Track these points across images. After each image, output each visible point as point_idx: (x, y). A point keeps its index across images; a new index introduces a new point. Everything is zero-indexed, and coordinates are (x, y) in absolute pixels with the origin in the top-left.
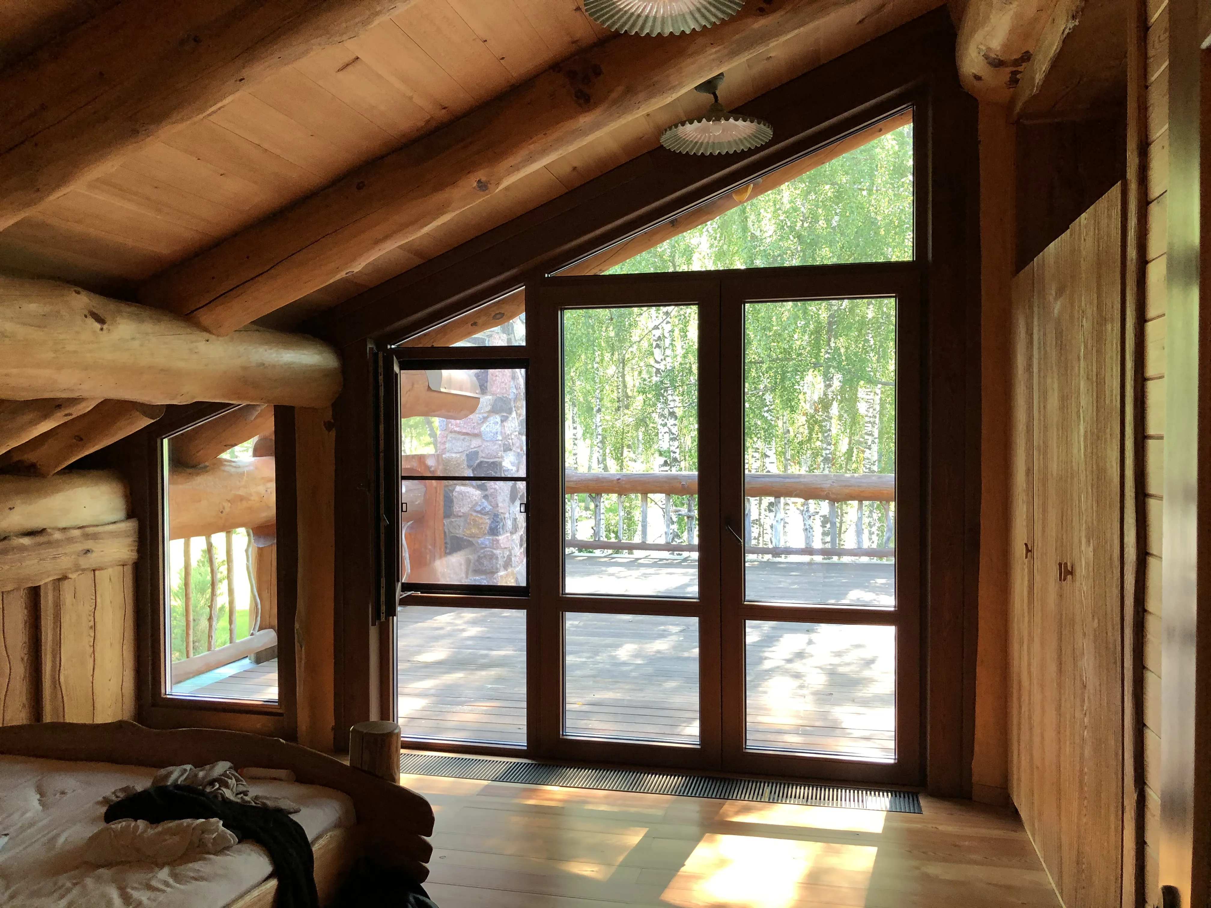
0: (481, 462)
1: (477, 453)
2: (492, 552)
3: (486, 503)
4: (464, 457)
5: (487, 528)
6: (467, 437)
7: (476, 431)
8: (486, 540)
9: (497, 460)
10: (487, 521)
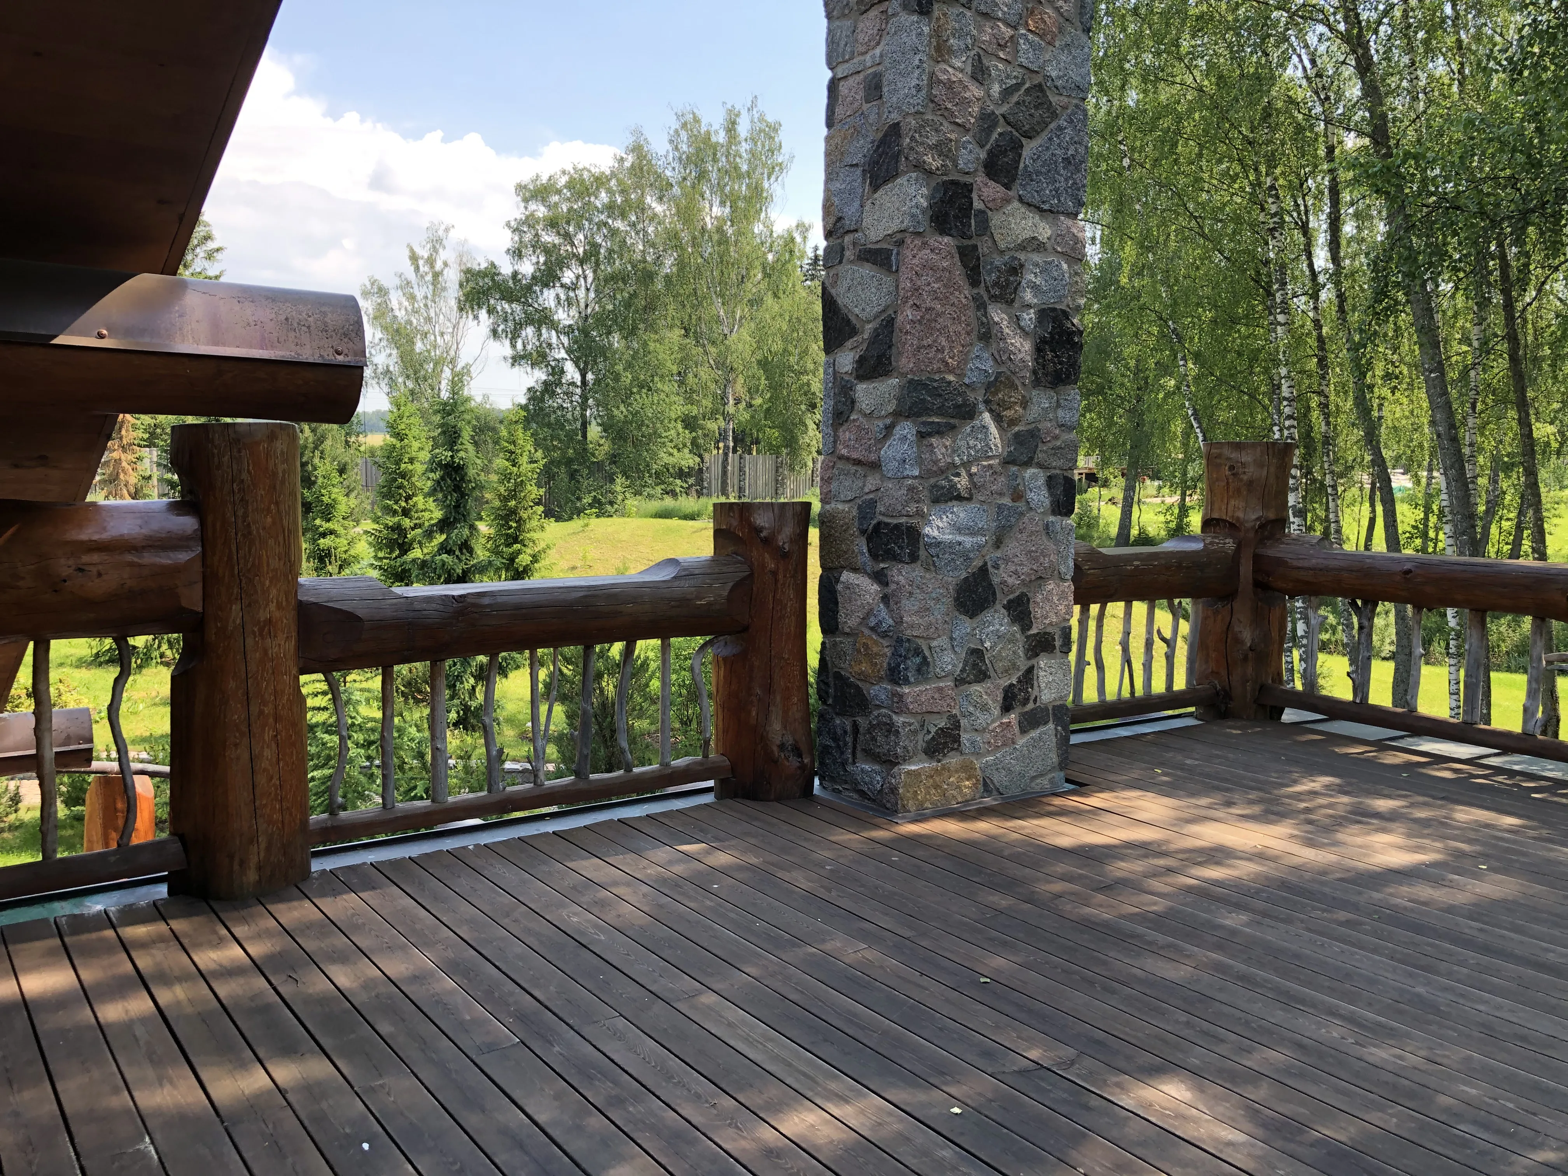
0: (879, 523)
1: (873, 503)
2: (890, 717)
4: (855, 512)
5: (885, 665)
6: (859, 468)
7: (873, 457)
8: (879, 691)
10: (884, 649)
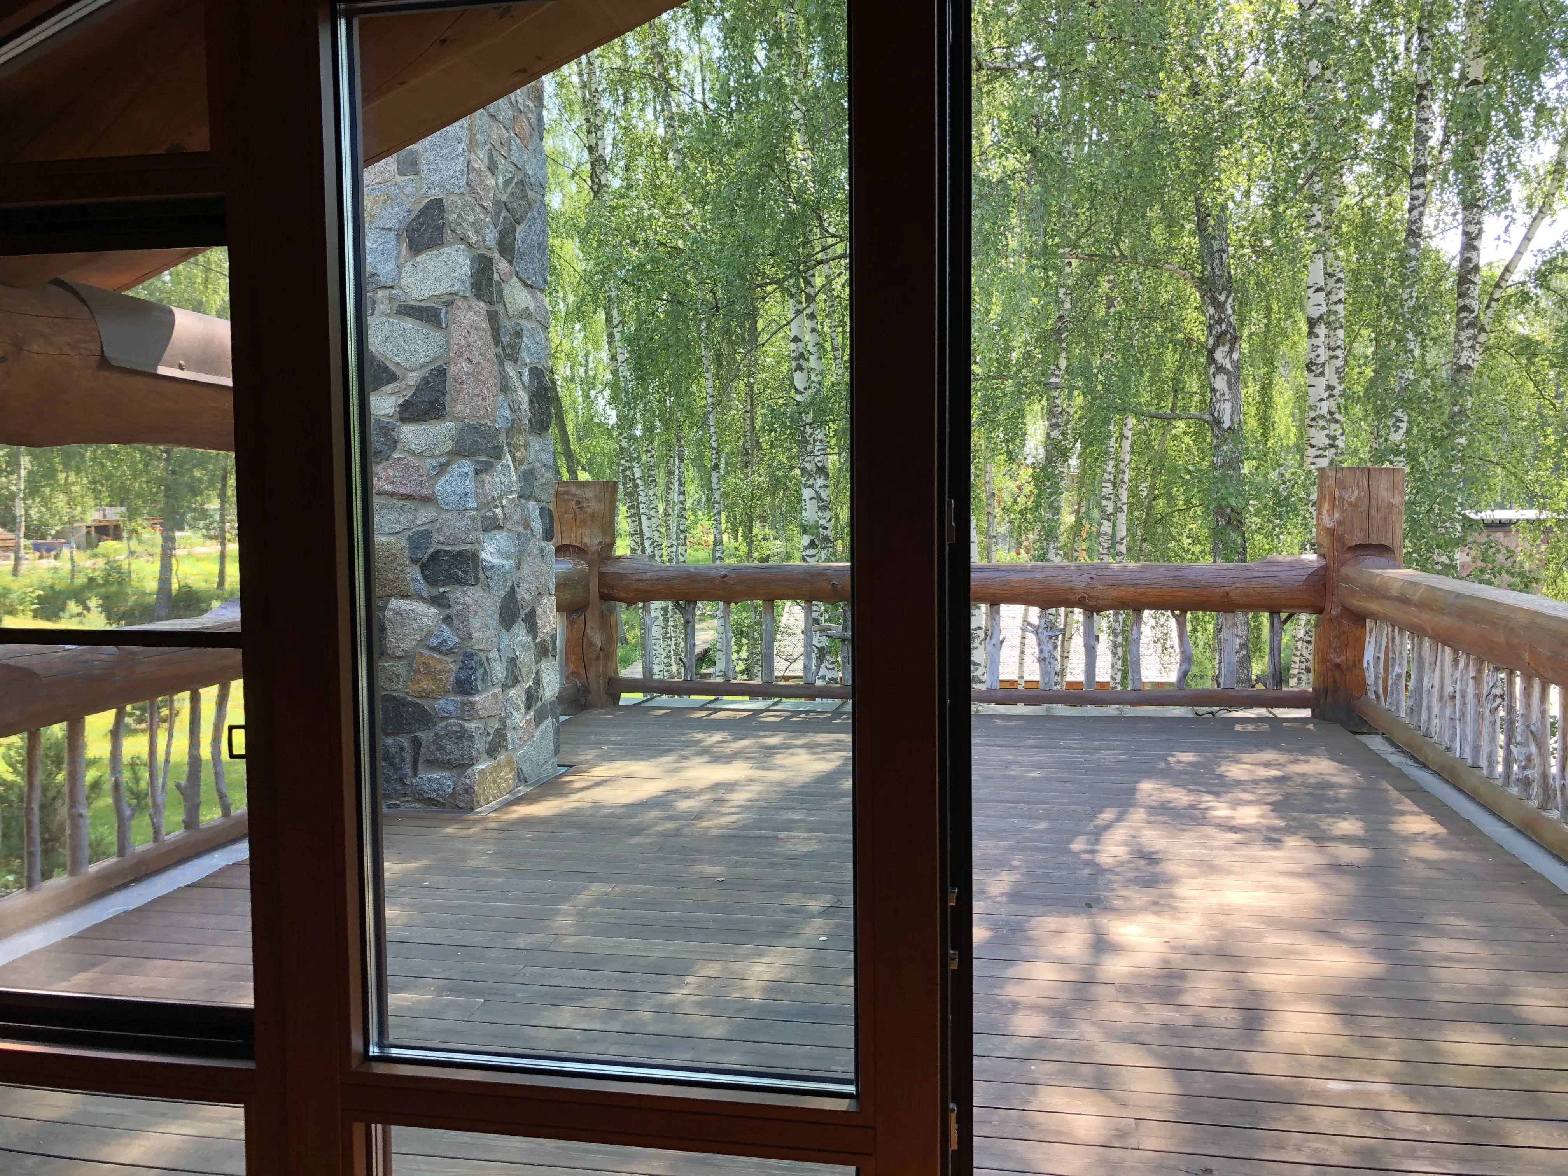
0: (438, 552)
1: (428, 534)
2: (462, 726)
3: (447, 633)
4: (404, 543)
5: (451, 679)
6: (409, 504)
7: (426, 492)
8: (447, 704)
9: (467, 547)
10: (450, 667)
